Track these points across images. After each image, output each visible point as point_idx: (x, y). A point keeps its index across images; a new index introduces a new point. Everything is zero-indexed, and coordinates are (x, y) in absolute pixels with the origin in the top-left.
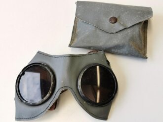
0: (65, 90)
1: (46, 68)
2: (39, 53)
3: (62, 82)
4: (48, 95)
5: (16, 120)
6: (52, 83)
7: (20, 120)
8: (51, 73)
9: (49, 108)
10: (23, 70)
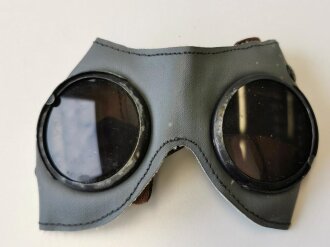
0: (179, 148)
1: (123, 85)
2: (99, 43)
3: (170, 125)
4: (130, 163)
5: (41, 228)
6: (142, 129)
7: (52, 230)
8: (136, 100)
9: (134, 198)
10: (55, 93)
